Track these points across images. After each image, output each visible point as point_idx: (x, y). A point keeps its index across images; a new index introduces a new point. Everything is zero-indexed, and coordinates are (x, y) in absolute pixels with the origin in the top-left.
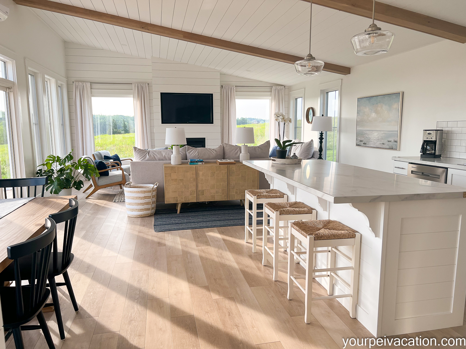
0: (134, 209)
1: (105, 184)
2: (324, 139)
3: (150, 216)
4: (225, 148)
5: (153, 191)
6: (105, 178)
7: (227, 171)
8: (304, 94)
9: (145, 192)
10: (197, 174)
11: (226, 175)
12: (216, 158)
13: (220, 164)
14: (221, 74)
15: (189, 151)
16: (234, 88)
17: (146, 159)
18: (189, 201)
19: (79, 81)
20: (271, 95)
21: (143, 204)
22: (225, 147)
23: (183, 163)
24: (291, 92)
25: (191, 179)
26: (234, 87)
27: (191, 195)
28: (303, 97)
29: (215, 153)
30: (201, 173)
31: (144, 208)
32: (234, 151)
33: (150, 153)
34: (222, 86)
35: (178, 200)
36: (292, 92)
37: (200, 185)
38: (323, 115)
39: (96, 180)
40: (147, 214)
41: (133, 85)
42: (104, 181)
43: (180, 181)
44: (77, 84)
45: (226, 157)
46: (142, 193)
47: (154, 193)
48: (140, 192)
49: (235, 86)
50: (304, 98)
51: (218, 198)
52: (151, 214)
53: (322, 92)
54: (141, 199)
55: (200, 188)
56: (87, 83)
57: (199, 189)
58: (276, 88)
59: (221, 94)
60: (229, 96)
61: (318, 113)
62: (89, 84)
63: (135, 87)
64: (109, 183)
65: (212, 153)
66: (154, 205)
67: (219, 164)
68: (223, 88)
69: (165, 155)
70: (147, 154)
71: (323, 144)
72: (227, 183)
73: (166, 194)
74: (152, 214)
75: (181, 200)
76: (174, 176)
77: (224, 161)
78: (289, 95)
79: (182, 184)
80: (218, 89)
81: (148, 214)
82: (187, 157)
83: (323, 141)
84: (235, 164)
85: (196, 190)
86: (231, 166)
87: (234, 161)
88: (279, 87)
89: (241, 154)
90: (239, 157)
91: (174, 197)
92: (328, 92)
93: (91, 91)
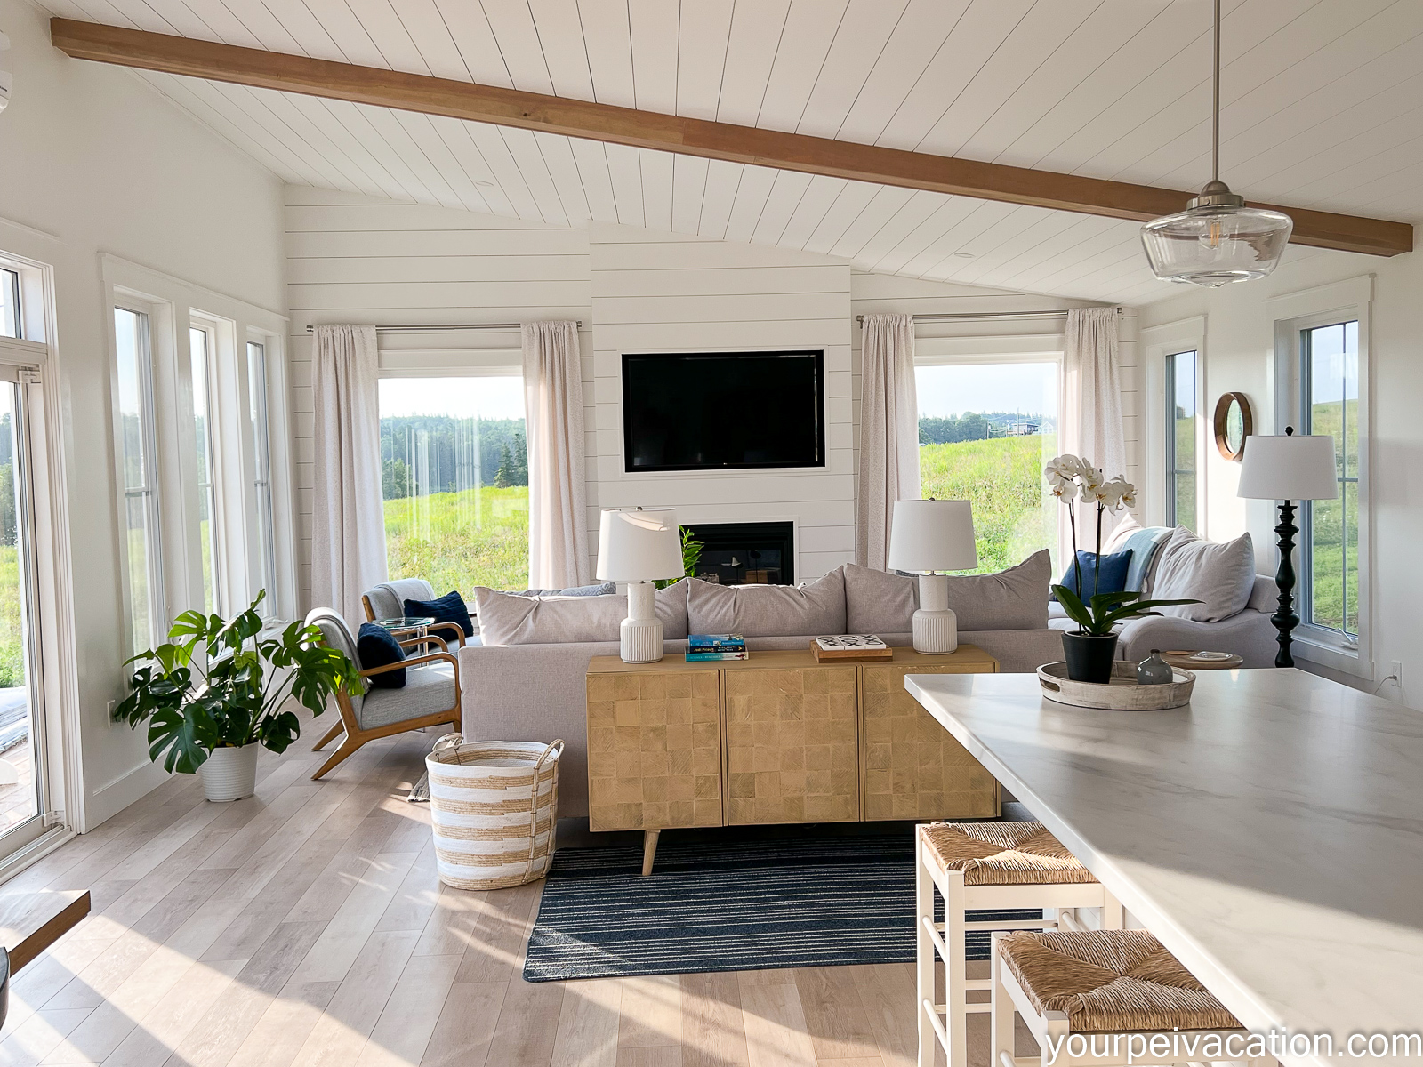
0: (461, 854)
1: (389, 722)
2: (1297, 530)
3: (527, 885)
4: (852, 586)
5: (542, 777)
6: (390, 698)
7: (852, 692)
8: (1205, 337)
9: (506, 782)
10: (723, 706)
11: (851, 713)
12: (809, 630)
13: (829, 659)
14: (856, 273)
15: (697, 602)
16: (910, 325)
17: (526, 635)
18: (691, 822)
19: (332, 323)
20: (1061, 346)
21: (497, 832)
22: (848, 579)
23: (668, 655)
24: (1146, 331)
25: (700, 727)
26: (911, 318)
27: (698, 793)
28: (1200, 348)
29: (807, 605)
30: (739, 701)
31: (504, 850)
32: (888, 597)
33: (540, 609)
34: (861, 320)
35: (646, 815)
36: (1151, 330)
37: (736, 753)
38: (1289, 431)
39: (355, 706)
40: (514, 877)
41: (523, 329)
42: (385, 708)
43: (651, 735)
44: (326, 332)
45: (855, 622)
46: (495, 787)
47: (548, 786)
48: (486, 783)
49: (915, 317)
50: (1204, 354)
51: (817, 811)
52: (532, 873)
53: (1282, 328)
54: (492, 814)
55: (736, 768)
56: (365, 330)
57: (732, 771)
58: (1084, 316)
59: (856, 350)
60: (890, 357)
61: (1267, 423)
62: (373, 330)
63: (531, 335)
64: (402, 718)
65: (793, 608)
66: (547, 838)
67: (822, 661)
68: (865, 326)
69: (599, 621)
70: (531, 615)
71: (1297, 553)
72: (854, 743)
73: (595, 789)
74: (536, 877)
75: (655, 819)
76: (627, 714)
77: (842, 645)
78: (1139, 343)
79: (658, 747)
80: (845, 330)
81: (519, 876)
82: (691, 626)
83: (1297, 538)
84: (889, 659)
85: (719, 775)
86: (872, 670)
87: (884, 646)
88: (1096, 314)
89: (917, 616)
90: (908, 627)
91: (629, 806)
92: (1310, 331)
93: (379, 356)
